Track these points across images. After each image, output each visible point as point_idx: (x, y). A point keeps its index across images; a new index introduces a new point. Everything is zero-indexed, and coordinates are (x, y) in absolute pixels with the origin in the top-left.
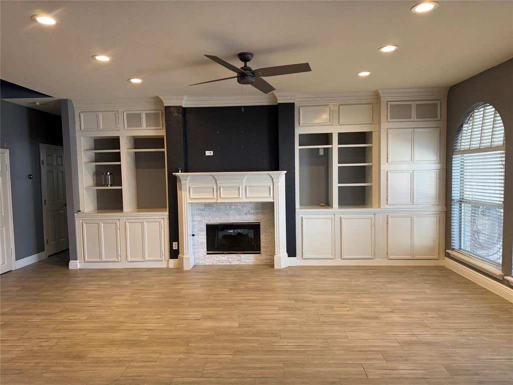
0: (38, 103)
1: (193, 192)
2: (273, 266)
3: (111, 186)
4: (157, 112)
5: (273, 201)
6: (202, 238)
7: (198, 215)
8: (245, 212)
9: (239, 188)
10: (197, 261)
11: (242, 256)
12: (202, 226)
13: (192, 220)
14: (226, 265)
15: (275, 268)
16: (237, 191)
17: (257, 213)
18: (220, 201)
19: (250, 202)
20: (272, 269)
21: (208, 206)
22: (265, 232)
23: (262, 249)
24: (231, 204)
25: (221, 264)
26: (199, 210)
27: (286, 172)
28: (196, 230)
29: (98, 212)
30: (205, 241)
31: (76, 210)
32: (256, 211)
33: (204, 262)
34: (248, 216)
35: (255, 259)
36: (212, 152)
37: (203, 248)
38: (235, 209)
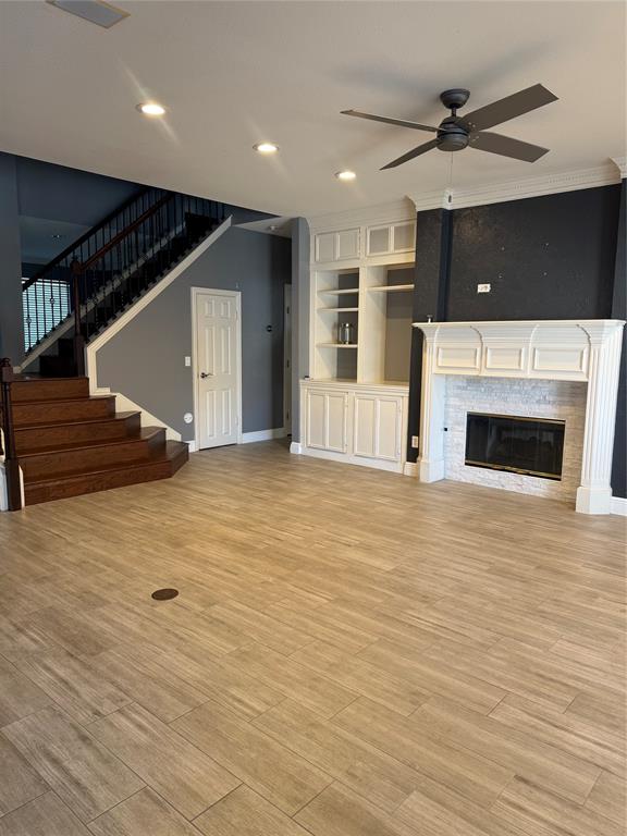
0: (273, 228)
1: (443, 357)
2: (573, 506)
3: (350, 343)
4: (411, 223)
5: (586, 380)
6: (460, 436)
7: (457, 396)
8: (537, 398)
9: (521, 351)
10: (448, 473)
11: (525, 478)
12: (460, 415)
13: (446, 405)
14: (495, 490)
15: (577, 510)
16: (517, 358)
17: (562, 403)
18: (485, 374)
19: (549, 381)
20: (571, 512)
21: (474, 381)
22: (574, 440)
23: (564, 473)
24: (512, 381)
25: (486, 485)
26: (459, 388)
27: (624, 322)
28: (450, 422)
29: (339, 381)
30: (463, 442)
31: (301, 373)
32: (559, 399)
33: (459, 476)
34: (543, 406)
35: (549, 489)
36: (489, 285)
37: (459, 453)
38: (520, 392)
